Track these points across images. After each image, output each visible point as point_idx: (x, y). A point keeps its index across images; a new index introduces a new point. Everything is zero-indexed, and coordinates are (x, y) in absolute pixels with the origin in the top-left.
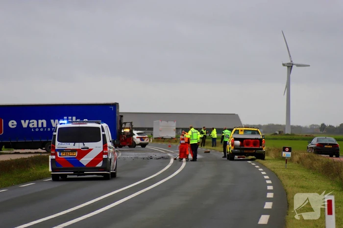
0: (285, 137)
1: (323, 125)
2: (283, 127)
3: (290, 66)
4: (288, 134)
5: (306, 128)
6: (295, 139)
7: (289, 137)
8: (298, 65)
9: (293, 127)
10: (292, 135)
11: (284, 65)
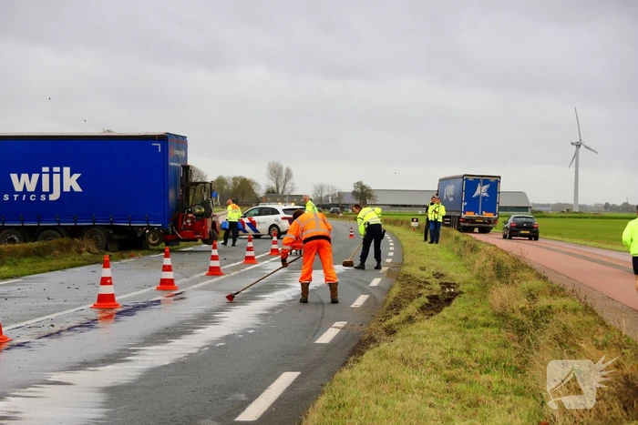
0: (574, 215)
1: (607, 203)
2: (571, 205)
3: (578, 145)
4: (575, 212)
5: (590, 207)
6: (585, 218)
7: (578, 215)
8: (586, 147)
9: (580, 206)
10: (579, 213)
11: (572, 144)
